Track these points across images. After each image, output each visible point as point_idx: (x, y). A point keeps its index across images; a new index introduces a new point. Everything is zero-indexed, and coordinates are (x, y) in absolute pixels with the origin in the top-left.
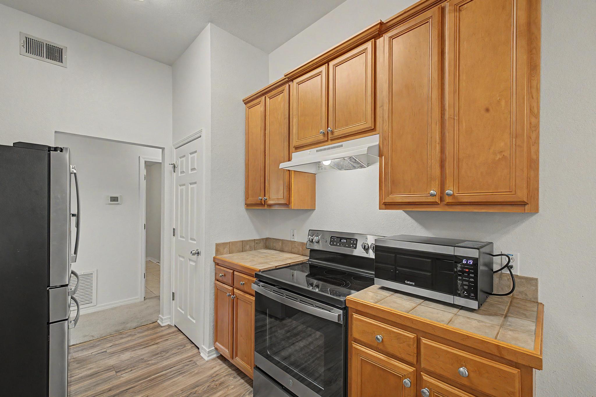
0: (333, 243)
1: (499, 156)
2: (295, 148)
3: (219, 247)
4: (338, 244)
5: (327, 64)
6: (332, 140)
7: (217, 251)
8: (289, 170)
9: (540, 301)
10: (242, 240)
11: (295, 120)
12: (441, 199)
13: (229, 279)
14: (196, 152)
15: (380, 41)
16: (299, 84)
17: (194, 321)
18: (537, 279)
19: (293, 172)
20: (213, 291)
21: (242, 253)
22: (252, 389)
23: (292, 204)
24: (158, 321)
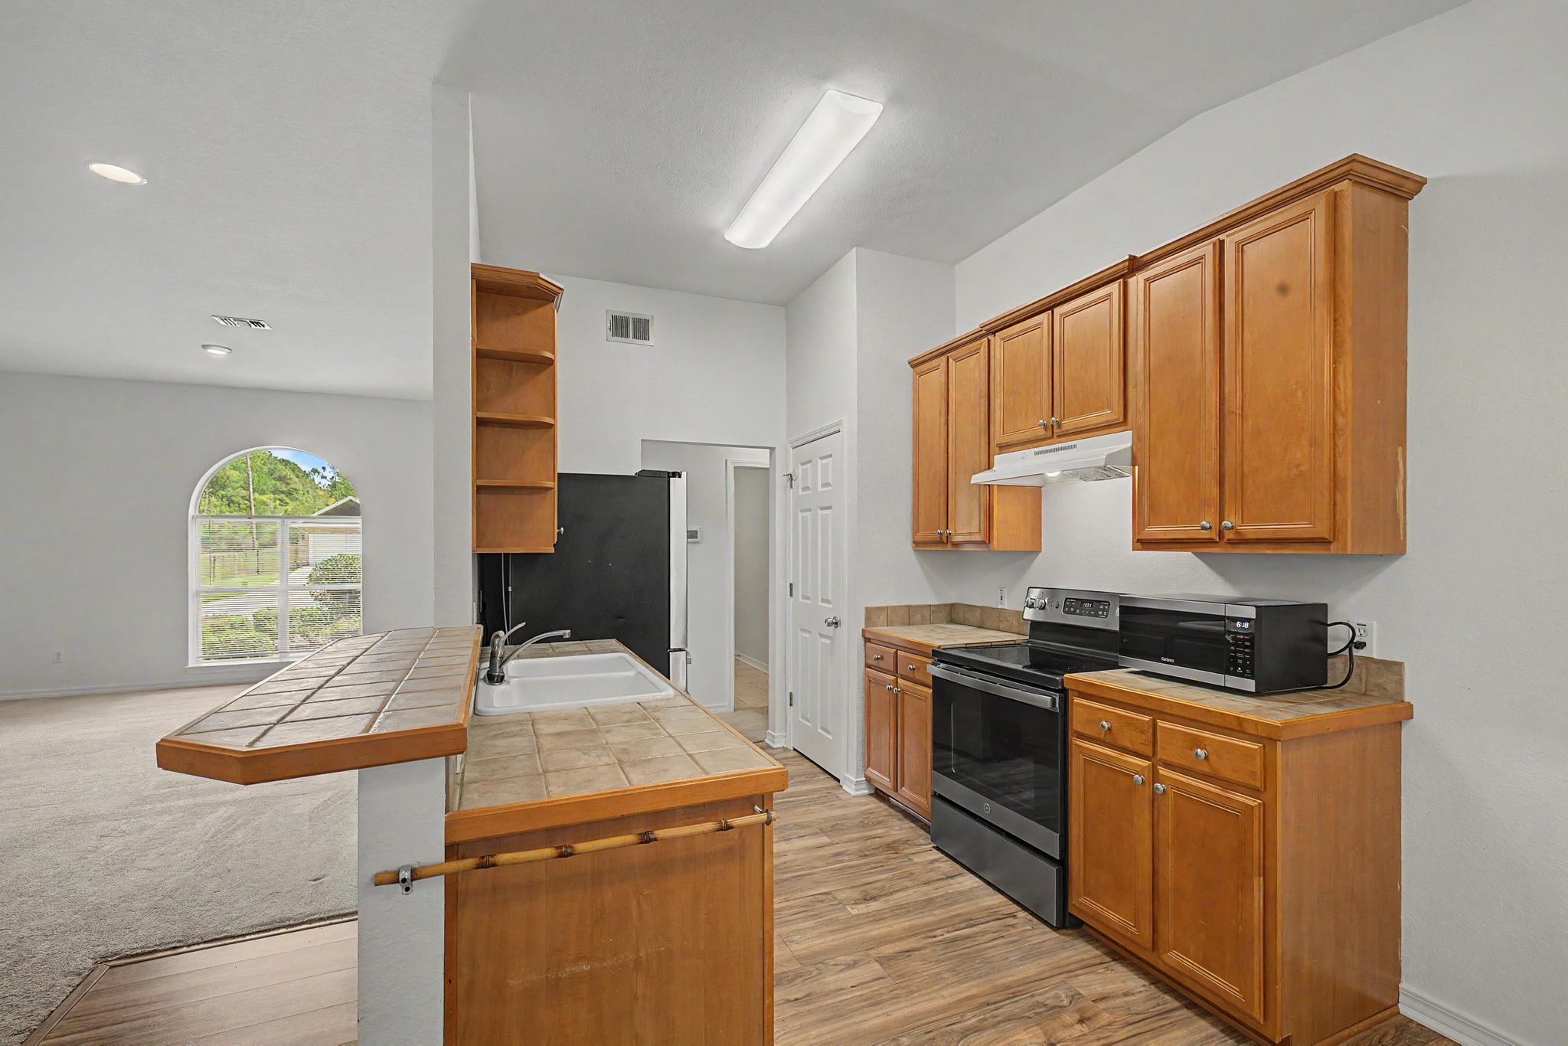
0: (1069, 609)
1: (1295, 471)
2: (1000, 447)
3: (870, 613)
4: (1078, 611)
5: (1050, 311)
6: (1059, 436)
7: (868, 619)
8: (989, 485)
9: (1407, 699)
10: (908, 604)
11: (998, 401)
12: (1221, 534)
13: (889, 663)
14: (831, 456)
15: (1132, 281)
16: (1005, 340)
17: (830, 737)
18: (1401, 664)
19: (995, 488)
20: (862, 684)
21: (908, 627)
22: (929, 836)
23: (995, 542)
24: (766, 740)
